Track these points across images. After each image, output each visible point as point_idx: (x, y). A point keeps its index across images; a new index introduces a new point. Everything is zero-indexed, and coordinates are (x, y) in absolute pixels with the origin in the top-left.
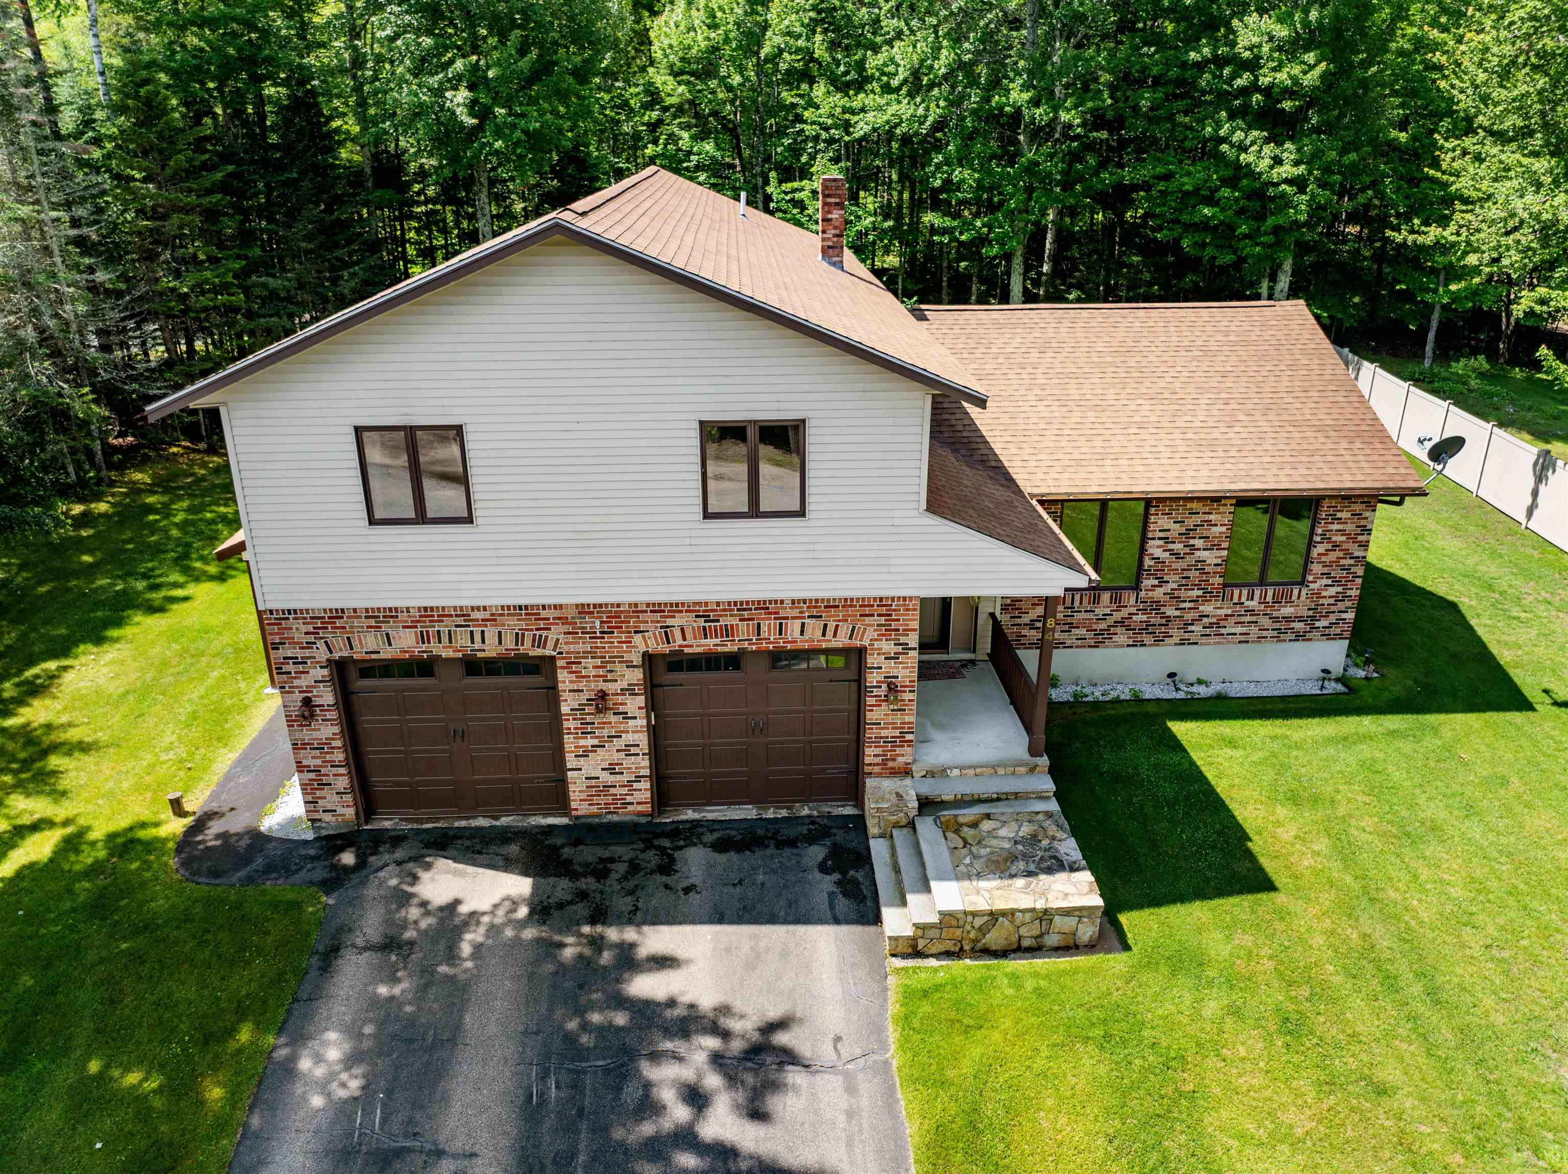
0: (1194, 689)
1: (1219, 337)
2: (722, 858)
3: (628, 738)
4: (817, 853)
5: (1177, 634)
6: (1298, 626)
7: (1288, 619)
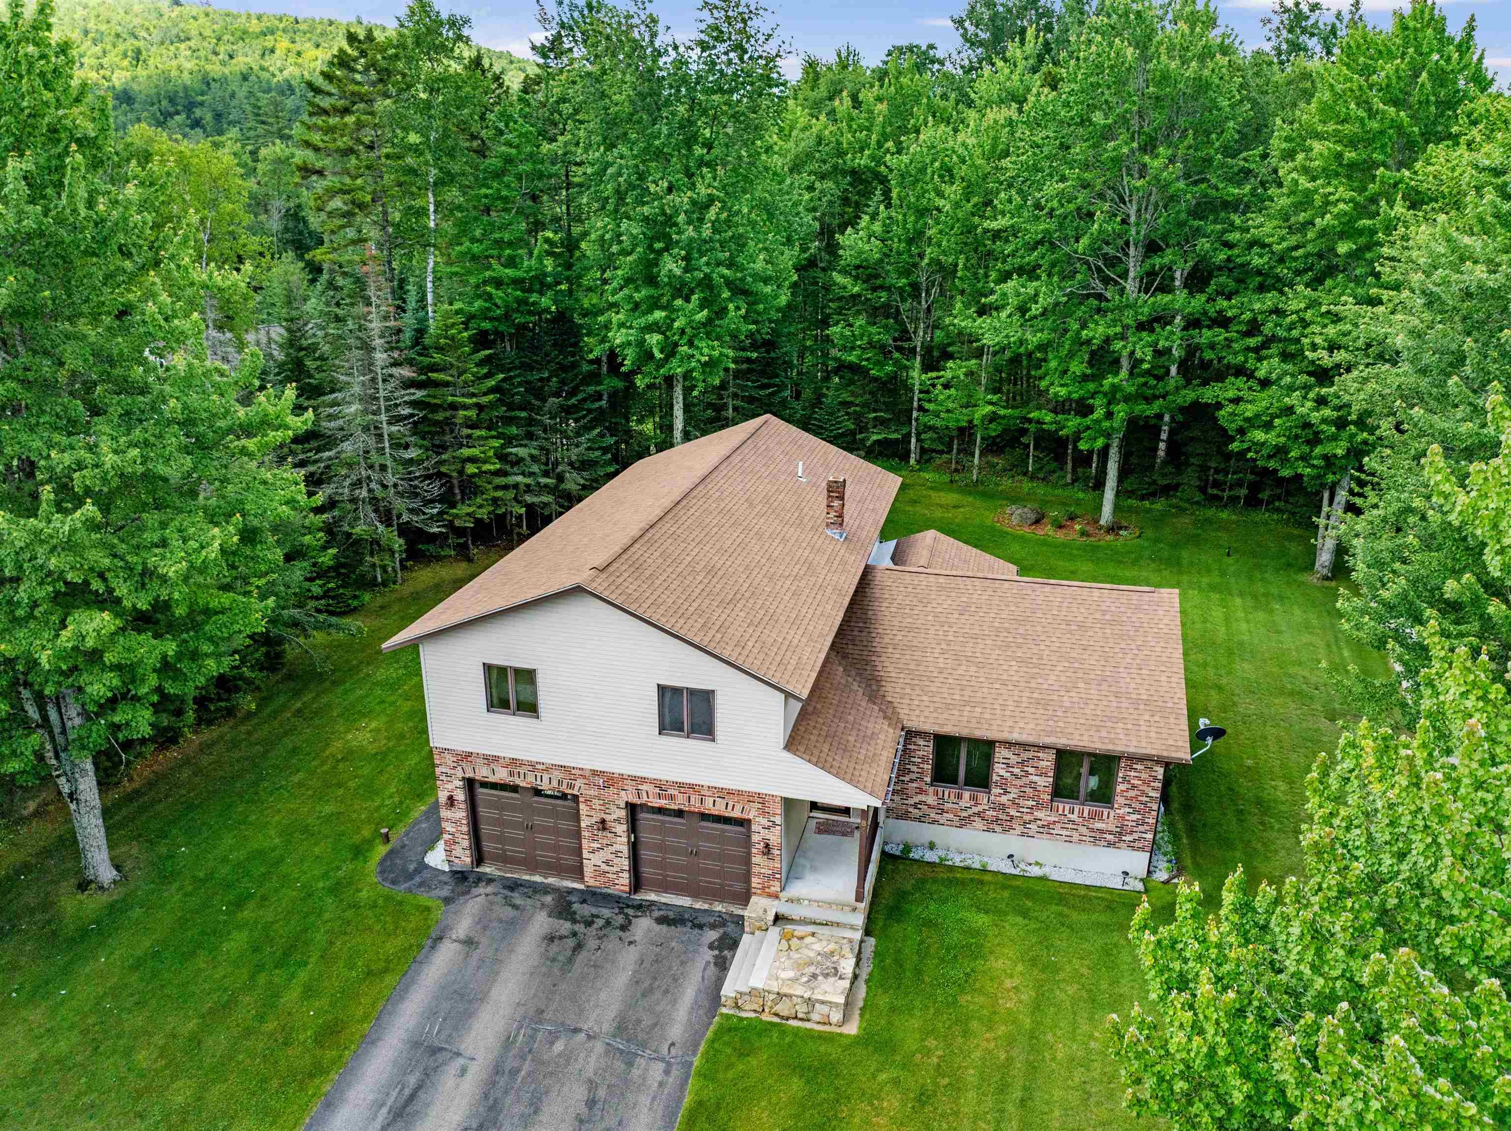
0: (1029, 868)
1: (1098, 616)
2: (658, 928)
3: (617, 847)
4: (713, 935)
5: (1019, 829)
6: (1110, 837)
7: (1101, 831)
